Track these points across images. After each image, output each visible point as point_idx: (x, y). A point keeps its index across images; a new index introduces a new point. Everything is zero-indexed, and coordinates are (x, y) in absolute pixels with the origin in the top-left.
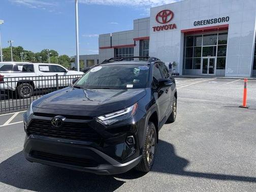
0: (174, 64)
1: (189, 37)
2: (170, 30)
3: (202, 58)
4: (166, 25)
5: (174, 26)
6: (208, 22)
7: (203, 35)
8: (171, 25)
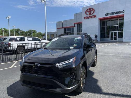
1: (103, 22)
2: (93, 18)
3: (110, 32)
5: (95, 16)
6: (113, 13)
7: (110, 20)
8: (93, 16)
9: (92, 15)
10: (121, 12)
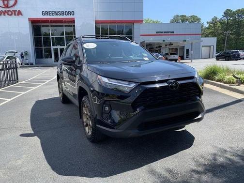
0: (26, 53)
2: (15, 16)
4: (9, 11)
5: (20, 13)
6: (56, 13)
7: (50, 25)
8: (15, 11)
9: (11, 9)
10: (69, 13)
